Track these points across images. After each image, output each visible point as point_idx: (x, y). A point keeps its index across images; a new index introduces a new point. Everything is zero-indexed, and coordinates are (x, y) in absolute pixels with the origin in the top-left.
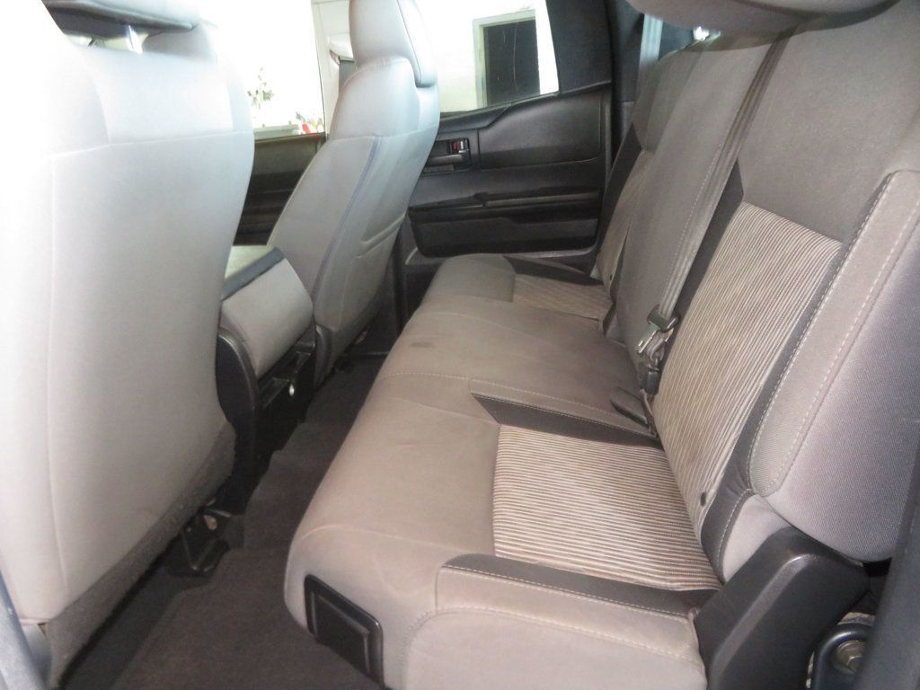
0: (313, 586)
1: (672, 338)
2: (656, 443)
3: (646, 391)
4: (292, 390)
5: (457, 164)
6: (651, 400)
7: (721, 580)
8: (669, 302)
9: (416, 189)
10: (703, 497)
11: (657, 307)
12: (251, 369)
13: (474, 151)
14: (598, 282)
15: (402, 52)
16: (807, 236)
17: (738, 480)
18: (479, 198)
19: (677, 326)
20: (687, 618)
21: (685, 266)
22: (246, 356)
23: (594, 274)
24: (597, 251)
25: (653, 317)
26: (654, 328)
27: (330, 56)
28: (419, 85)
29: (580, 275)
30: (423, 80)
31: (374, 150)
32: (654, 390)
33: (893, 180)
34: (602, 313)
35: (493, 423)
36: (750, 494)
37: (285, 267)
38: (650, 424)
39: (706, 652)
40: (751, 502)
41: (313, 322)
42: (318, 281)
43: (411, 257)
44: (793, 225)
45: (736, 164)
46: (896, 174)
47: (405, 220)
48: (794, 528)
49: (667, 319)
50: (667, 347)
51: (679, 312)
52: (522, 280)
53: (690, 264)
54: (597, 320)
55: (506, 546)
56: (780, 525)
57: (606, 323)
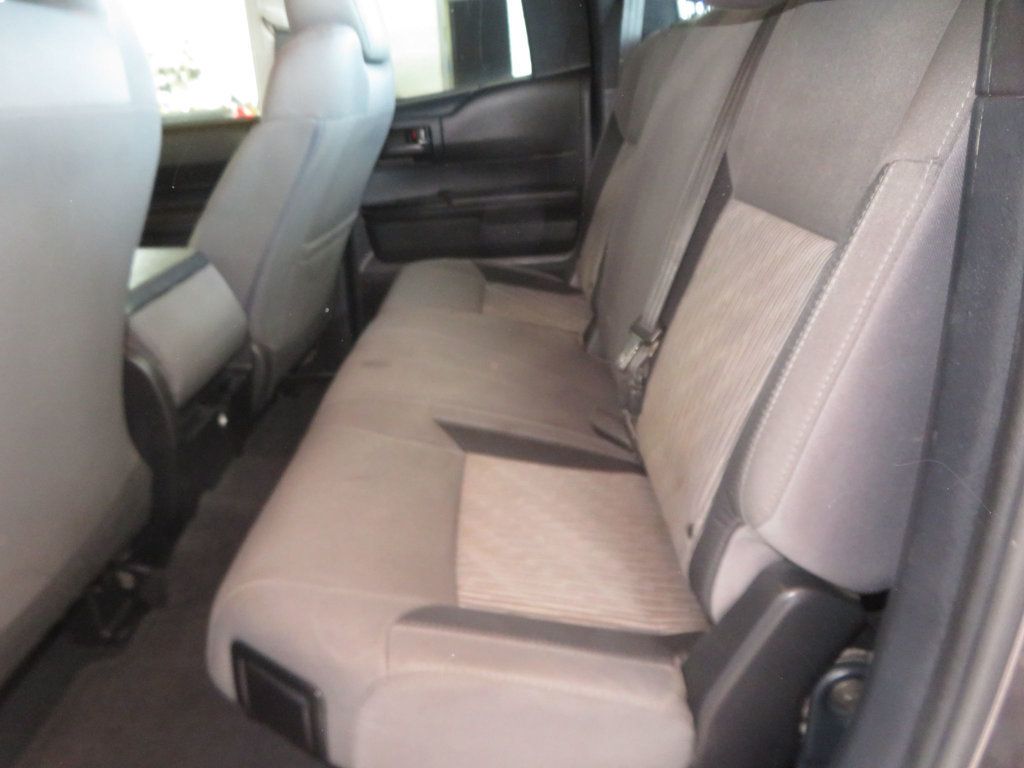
0: (241, 653)
1: (657, 352)
2: (640, 469)
3: (630, 411)
4: (223, 420)
5: (417, 157)
6: (634, 421)
7: (709, 619)
8: (653, 310)
9: (370, 185)
10: (690, 530)
11: (640, 318)
12: (168, 396)
13: (437, 140)
14: (577, 291)
15: (346, 20)
16: (801, 235)
17: (727, 509)
18: (444, 196)
19: (661, 338)
20: (673, 664)
21: (670, 271)
22: (163, 383)
23: (574, 282)
24: (578, 255)
25: (635, 329)
26: (636, 340)
28: (368, 60)
29: (558, 283)
30: (373, 53)
31: (316, 135)
32: (636, 409)
33: (891, 170)
34: (580, 325)
35: (457, 451)
36: (740, 524)
37: (210, 277)
38: (634, 448)
39: (694, 701)
40: (741, 534)
41: (246, 339)
42: (252, 291)
43: (366, 262)
44: (786, 226)
45: (725, 155)
46: (895, 164)
47: (357, 220)
48: (786, 560)
49: (651, 332)
50: (650, 363)
51: (664, 322)
52: (495, 289)
53: (675, 268)
54: (576, 333)
56: (774, 557)
57: (587, 336)
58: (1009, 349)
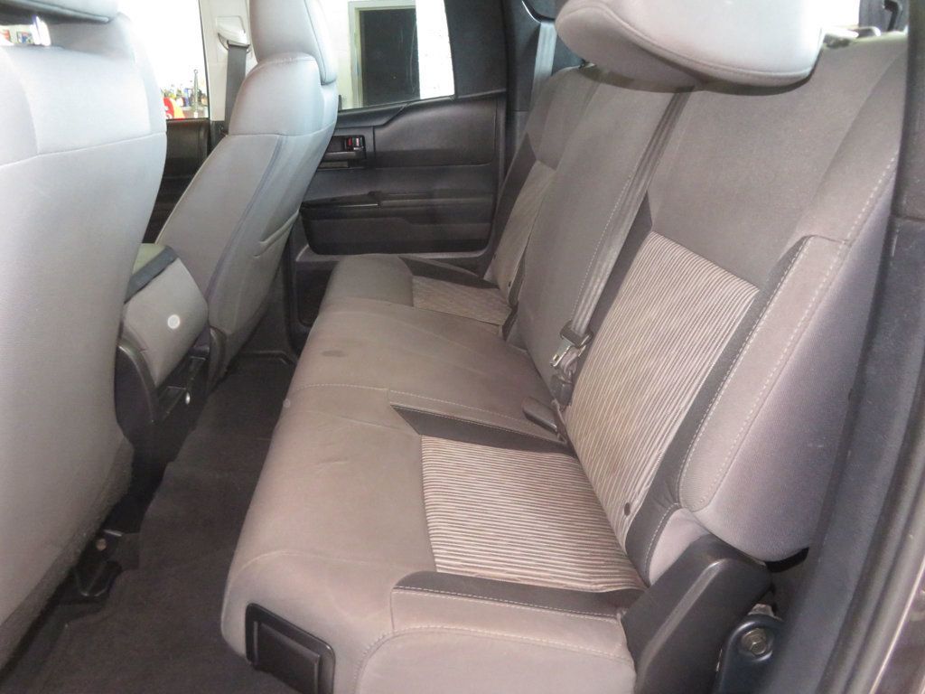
0: (256, 615)
1: (585, 354)
2: (569, 450)
3: (559, 402)
4: (188, 399)
5: (351, 162)
6: (563, 410)
7: (647, 584)
8: (582, 320)
9: (312, 186)
10: (627, 508)
11: (570, 322)
12: (149, 379)
13: (369, 148)
14: (493, 285)
15: (307, 49)
16: (718, 273)
17: (666, 490)
18: (373, 196)
19: (589, 343)
20: (616, 619)
21: (598, 287)
22: (145, 366)
23: (487, 277)
24: (491, 255)
25: (567, 332)
26: (568, 345)
27: (217, 39)
28: (323, 83)
29: (473, 277)
30: (328, 78)
31: (279, 149)
32: (567, 400)
33: (809, 242)
34: (501, 318)
35: (415, 434)
36: (677, 508)
37: (178, 267)
38: (562, 431)
39: (635, 648)
40: (677, 514)
41: (207, 325)
42: (213, 281)
43: (302, 255)
45: (646, 198)
46: (812, 238)
47: (298, 216)
48: (712, 536)
49: (581, 336)
50: (580, 362)
51: (592, 330)
52: (420, 282)
53: (602, 285)
54: (498, 325)
55: (446, 561)
56: (701, 533)
57: (507, 327)
58: (911, 397)
